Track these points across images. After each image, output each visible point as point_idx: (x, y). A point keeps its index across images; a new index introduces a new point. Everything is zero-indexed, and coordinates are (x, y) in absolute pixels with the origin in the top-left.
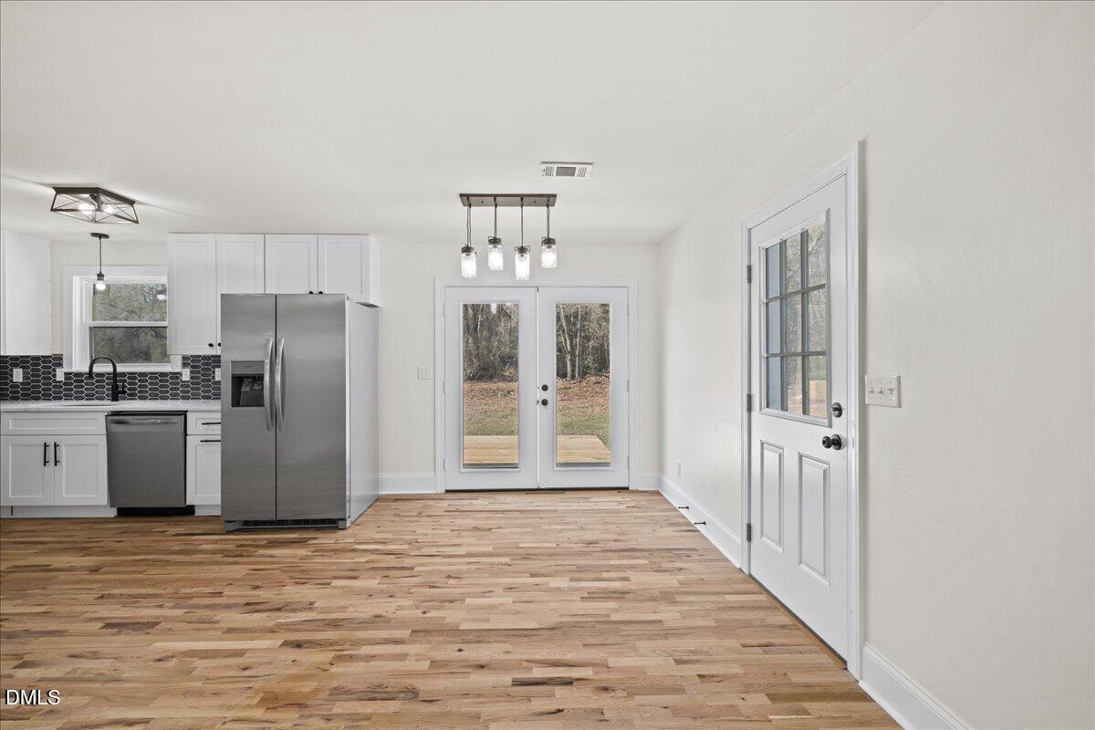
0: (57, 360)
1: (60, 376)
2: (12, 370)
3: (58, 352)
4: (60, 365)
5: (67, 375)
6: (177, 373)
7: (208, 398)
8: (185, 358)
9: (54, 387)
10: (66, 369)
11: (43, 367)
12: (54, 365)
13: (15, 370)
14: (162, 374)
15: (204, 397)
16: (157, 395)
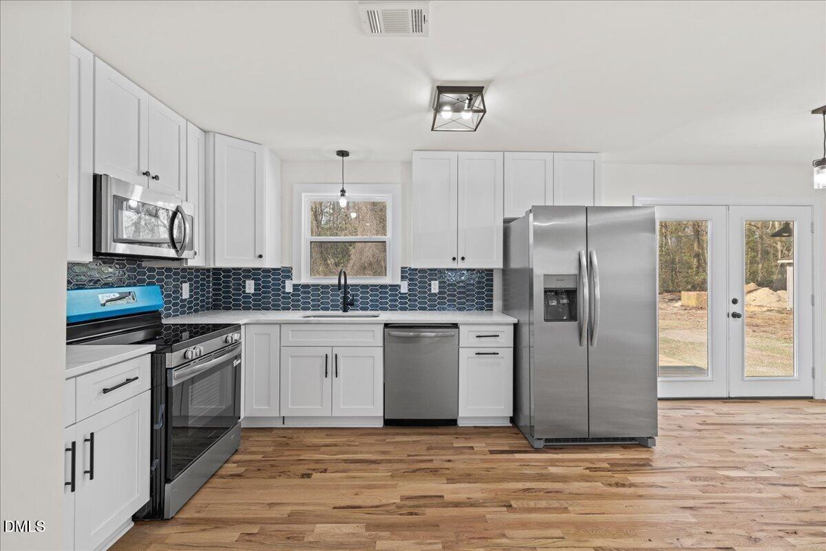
0: (287, 273)
1: (289, 288)
2: (244, 282)
3: (287, 265)
4: (290, 277)
5: (295, 287)
6: (397, 285)
7: (424, 309)
8: (403, 270)
9: (283, 298)
10: (295, 281)
11: (273, 279)
12: (283, 277)
13: (247, 282)
14: (383, 286)
15: (421, 309)
16: (377, 306)
